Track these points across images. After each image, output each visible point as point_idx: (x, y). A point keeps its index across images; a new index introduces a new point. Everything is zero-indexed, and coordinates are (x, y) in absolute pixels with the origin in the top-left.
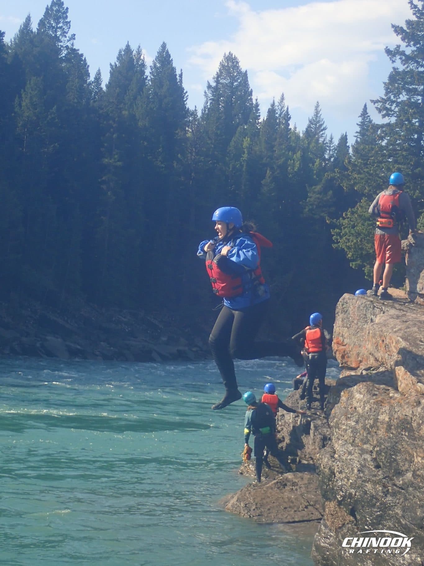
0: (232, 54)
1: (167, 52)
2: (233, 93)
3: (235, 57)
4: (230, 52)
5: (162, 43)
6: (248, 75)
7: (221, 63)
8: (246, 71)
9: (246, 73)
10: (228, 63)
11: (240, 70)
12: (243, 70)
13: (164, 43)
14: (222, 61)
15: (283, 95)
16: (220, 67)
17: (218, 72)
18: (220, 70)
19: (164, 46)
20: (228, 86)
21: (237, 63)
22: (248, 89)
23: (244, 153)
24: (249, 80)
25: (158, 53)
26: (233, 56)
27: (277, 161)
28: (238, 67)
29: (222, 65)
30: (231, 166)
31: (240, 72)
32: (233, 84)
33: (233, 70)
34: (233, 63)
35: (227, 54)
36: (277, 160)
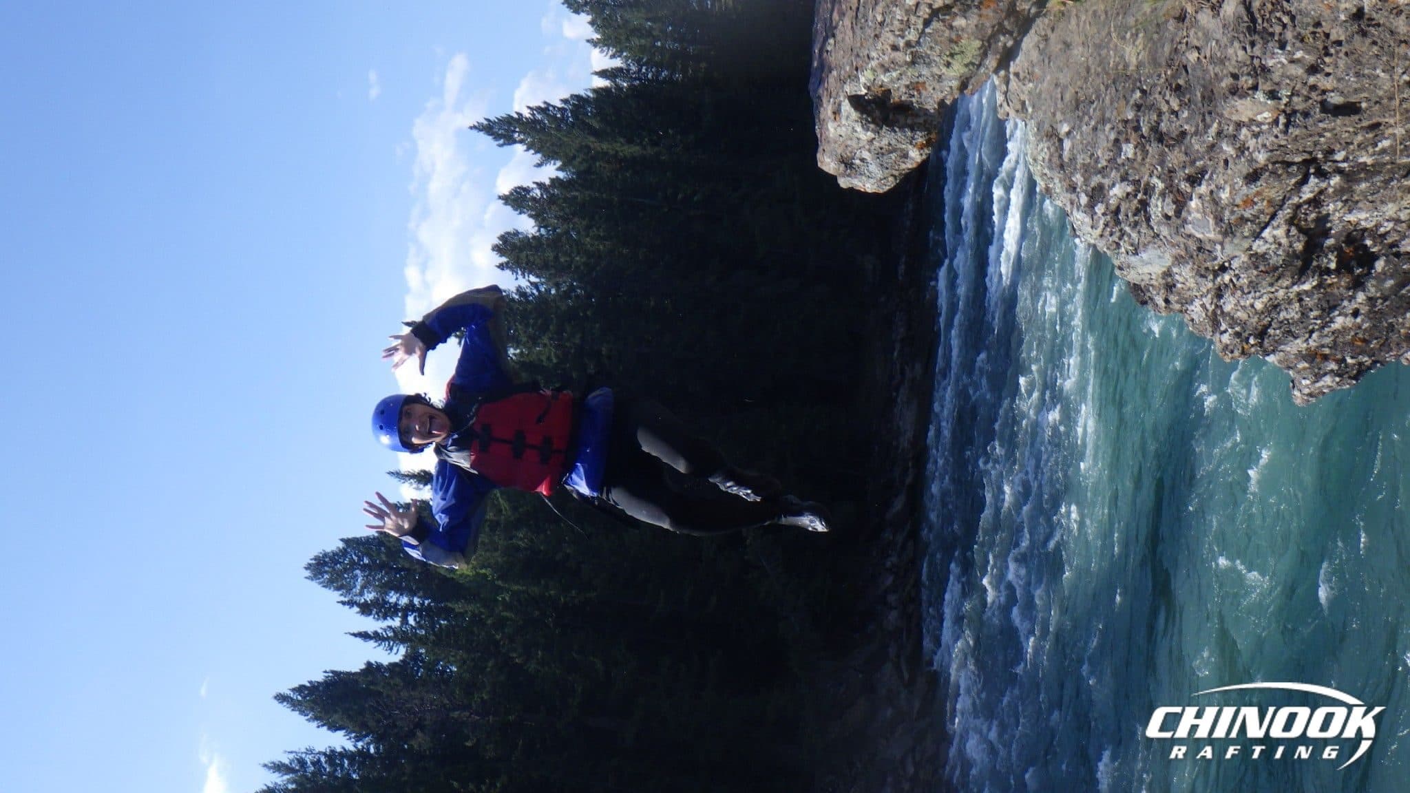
0: (310, 565)
1: (294, 690)
2: (382, 567)
3: (315, 559)
4: (306, 568)
5: (276, 702)
6: (350, 537)
7: (324, 586)
8: (342, 540)
9: (347, 542)
10: (326, 572)
11: (340, 551)
12: (341, 545)
13: (275, 698)
14: (320, 583)
15: (391, 473)
16: (332, 588)
17: (340, 592)
18: (338, 589)
19: (281, 698)
20: (369, 575)
21: (325, 555)
22: (374, 538)
23: (485, 576)
24: (358, 536)
25: (293, 710)
26: (314, 562)
27: (504, 512)
28: (335, 554)
29: (328, 584)
30: (505, 614)
31: (344, 552)
32: (365, 565)
33: (340, 563)
34: (325, 564)
35: (308, 573)
36: (501, 511)
